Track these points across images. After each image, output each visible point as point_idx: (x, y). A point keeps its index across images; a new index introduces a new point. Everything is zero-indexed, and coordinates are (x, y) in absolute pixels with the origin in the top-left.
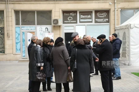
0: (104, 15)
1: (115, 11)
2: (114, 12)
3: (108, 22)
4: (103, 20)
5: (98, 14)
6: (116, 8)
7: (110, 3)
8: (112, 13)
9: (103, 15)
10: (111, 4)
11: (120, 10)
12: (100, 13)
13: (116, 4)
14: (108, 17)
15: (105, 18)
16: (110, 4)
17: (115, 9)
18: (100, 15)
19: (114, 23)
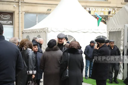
0: (8, 17)
1: (19, 13)
2: (18, 15)
3: (12, 24)
4: (7, 22)
5: (1, 16)
6: (20, 10)
7: (14, 5)
8: (16, 16)
9: (6, 17)
10: (16, 6)
11: (24, 13)
12: (3, 15)
13: (20, 7)
14: (12, 19)
15: (9, 20)
16: (14, 7)
17: (19, 12)
18: (3, 17)
19: (18, 26)
